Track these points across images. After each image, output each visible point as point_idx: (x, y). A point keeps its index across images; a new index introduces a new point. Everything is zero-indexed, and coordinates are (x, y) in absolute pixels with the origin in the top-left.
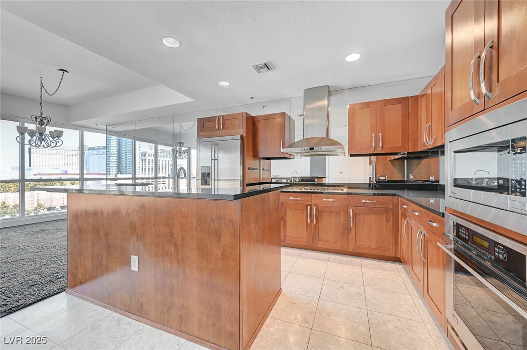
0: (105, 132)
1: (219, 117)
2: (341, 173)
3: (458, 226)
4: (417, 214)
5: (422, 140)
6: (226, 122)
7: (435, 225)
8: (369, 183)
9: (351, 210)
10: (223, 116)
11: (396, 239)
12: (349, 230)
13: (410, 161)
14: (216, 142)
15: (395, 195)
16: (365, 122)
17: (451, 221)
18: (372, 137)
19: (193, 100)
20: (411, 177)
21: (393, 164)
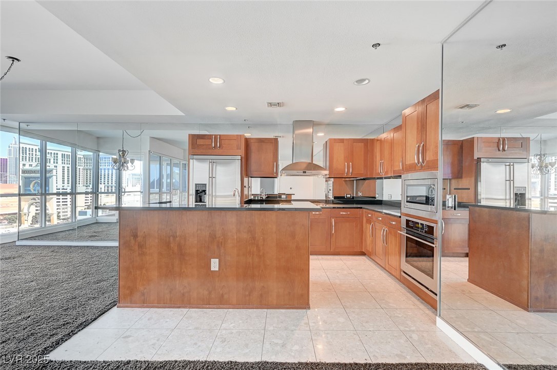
0: (18, 131)
1: (216, 136)
2: (291, 188)
3: (408, 221)
4: (380, 219)
5: (376, 170)
6: (223, 142)
7: (394, 223)
8: (325, 199)
9: (333, 220)
10: (220, 135)
11: (362, 239)
12: (331, 235)
13: (357, 181)
14: (214, 161)
15: (361, 208)
16: (340, 153)
17: (404, 219)
18: (345, 165)
19: (183, 114)
20: (360, 194)
21: (346, 184)
